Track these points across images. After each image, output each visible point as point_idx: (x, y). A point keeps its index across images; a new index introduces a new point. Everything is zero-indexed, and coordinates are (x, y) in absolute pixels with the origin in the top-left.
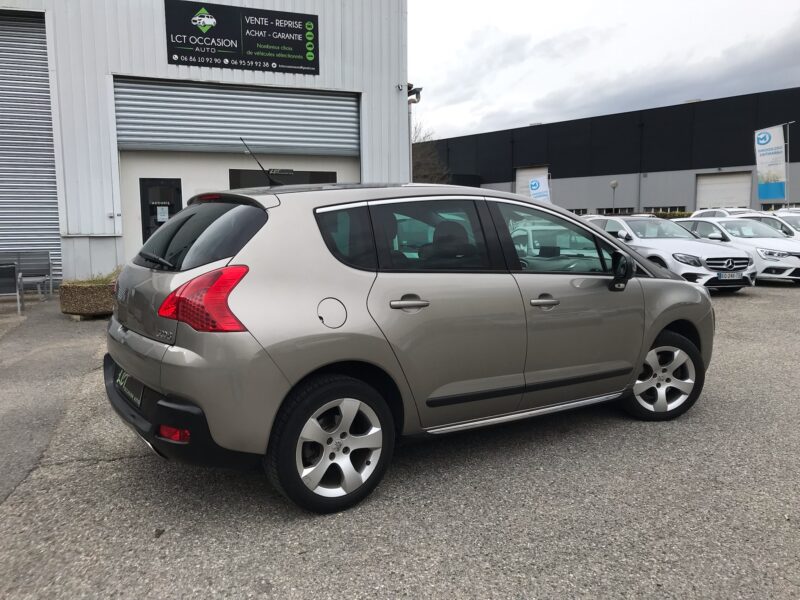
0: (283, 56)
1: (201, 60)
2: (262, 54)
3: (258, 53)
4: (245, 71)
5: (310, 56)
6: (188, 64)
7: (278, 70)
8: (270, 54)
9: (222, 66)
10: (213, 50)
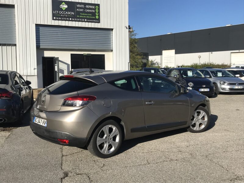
0: (89, 17)
1: (63, 19)
2: (82, 17)
3: (81, 16)
4: (76, 22)
5: (97, 17)
6: (59, 20)
7: (87, 22)
8: (85, 17)
9: (69, 20)
10: (66, 16)
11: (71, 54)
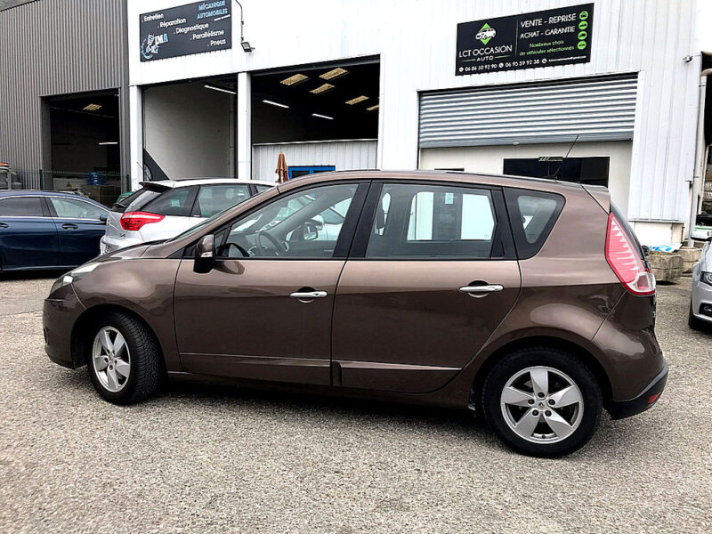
0: (553, 50)
1: (481, 68)
2: (535, 53)
3: (530, 53)
4: (518, 71)
5: (581, 46)
6: (471, 73)
7: (548, 64)
8: (541, 52)
9: (497, 70)
10: (491, 58)
11: (505, 160)
